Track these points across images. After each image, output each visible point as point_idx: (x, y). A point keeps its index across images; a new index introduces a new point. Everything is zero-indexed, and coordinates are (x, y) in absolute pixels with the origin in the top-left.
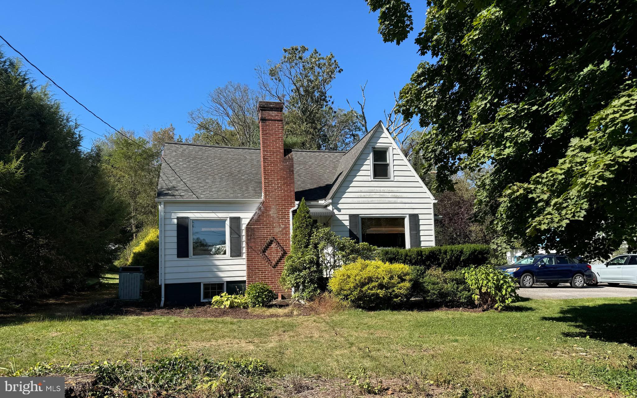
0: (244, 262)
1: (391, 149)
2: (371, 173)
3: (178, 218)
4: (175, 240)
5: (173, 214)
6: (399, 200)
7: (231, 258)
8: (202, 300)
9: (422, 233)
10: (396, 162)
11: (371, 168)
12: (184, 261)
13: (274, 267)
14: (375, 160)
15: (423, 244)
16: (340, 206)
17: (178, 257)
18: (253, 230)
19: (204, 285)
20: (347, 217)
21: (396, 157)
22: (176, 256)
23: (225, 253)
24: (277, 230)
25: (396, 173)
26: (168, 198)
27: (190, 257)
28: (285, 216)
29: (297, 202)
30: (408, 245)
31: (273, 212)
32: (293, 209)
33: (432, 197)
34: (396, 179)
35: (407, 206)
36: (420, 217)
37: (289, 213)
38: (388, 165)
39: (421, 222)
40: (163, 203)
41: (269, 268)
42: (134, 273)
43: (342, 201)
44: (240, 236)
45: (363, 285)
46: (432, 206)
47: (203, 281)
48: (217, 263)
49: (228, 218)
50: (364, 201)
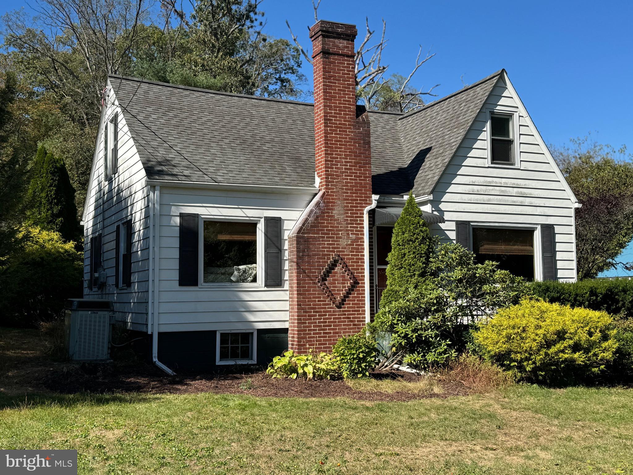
0: (286, 296)
1: (516, 116)
2: (488, 154)
3: (182, 215)
4: (176, 254)
5: (173, 208)
6: (527, 201)
7: (266, 289)
8: (218, 362)
9: (559, 256)
10: (524, 139)
11: (487, 145)
12: (190, 292)
13: (339, 307)
14: (494, 132)
15: (560, 274)
16: (442, 206)
17: (180, 285)
18: (307, 240)
19: (222, 335)
20: (453, 226)
21: (523, 130)
22: (177, 283)
23: (254, 280)
24: (344, 242)
25: (524, 157)
26: (167, 179)
27: (199, 286)
28: (356, 219)
29: (375, 197)
30: (539, 275)
31: (338, 212)
32: (368, 208)
33: (573, 198)
34: (524, 165)
35: (539, 211)
36: (557, 229)
37: (363, 214)
38: (511, 142)
39: (558, 238)
40: (158, 188)
41: (331, 308)
42: (99, 313)
43: (446, 197)
44: (280, 250)
45: (549, 344)
46: (572, 213)
47: (221, 329)
48: (245, 297)
49: (261, 218)
50: (477, 200)
